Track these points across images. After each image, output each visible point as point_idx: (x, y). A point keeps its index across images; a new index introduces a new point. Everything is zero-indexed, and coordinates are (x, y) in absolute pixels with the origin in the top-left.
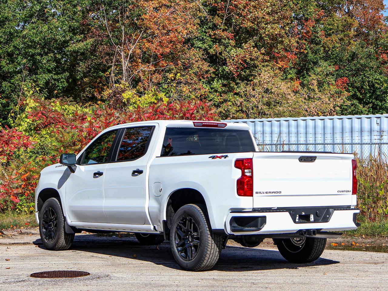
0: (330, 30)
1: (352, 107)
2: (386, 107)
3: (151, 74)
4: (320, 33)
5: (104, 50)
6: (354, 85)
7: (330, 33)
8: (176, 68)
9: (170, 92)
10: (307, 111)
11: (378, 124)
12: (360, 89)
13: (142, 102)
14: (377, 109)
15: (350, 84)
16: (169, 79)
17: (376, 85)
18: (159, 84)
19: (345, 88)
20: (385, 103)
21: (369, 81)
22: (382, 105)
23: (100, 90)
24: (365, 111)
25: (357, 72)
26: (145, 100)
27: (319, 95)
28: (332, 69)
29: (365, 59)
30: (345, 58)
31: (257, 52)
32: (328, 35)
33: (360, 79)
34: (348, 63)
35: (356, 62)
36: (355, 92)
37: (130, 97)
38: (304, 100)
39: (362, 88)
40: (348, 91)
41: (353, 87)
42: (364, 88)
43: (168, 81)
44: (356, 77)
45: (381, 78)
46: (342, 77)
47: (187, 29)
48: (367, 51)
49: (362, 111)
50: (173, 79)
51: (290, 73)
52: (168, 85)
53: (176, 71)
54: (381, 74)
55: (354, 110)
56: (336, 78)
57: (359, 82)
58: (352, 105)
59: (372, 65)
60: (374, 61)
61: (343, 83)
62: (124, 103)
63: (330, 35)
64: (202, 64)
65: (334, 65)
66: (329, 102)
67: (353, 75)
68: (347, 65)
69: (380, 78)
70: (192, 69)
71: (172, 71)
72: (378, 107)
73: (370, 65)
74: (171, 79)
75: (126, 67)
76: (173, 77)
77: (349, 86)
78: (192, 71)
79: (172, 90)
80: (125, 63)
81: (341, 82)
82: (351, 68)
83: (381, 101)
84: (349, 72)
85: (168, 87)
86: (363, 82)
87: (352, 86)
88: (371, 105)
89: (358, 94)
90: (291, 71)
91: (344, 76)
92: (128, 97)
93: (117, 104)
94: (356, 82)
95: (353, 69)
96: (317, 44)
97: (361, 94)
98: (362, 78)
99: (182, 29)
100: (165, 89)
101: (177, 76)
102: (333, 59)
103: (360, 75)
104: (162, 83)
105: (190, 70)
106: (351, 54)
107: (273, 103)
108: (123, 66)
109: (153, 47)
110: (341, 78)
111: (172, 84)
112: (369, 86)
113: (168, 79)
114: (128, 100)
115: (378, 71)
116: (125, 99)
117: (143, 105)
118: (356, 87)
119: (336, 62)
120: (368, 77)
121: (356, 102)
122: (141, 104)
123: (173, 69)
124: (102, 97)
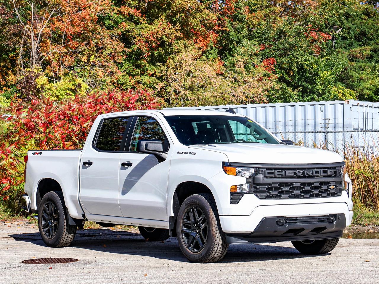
0: (255, 6)
1: (280, 91)
2: (317, 90)
3: (62, 57)
4: (243, 9)
5: (11, 30)
6: (282, 67)
7: (255, 9)
8: (88, 49)
9: (83, 76)
10: (234, 96)
11: (322, 111)
12: (288, 71)
13: (58, 89)
14: (307, 93)
15: (277, 66)
16: (83, 62)
17: (305, 67)
18: (71, 68)
19: (272, 69)
20: (316, 86)
21: (298, 62)
22: (312, 88)
23: (4, 74)
24: (295, 95)
25: (284, 52)
26: (61, 86)
27: (247, 78)
28: (257, 48)
29: (293, 37)
30: (271, 36)
31: (171, 29)
32: (252, 11)
33: (288, 59)
34: (275, 42)
35: (284, 40)
36: (283, 74)
37: (45, 82)
38: (230, 84)
39: (290, 69)
40: (275, 73)
41: (280, 69)
42: (292, 70)
43: (82, 65)
44: (283, 57)
45: (312, 59)
46: (269, 57)
47: (101, 6)
48: (296, 29)
49: (291, 95)
50: (86, 61)
51: (210, 53)
52: (81, 69)
53: (88, 52)
54: (311, 54)
55: (283, 94)
56: (262, 59)
57: (287, 63)
58: (281, 88)
59: (302, 44)
60: (303, 40)
61: (270, 64)
62: (38, 89)
63: (254, 11)
64: (117, 44)
65: (259, 44)
66: (258, 86)
67: (281, 55)
68: (274, 44)
69: (310, 59)
70: (105, 50)
71: (84, 53)
72: (308, 90)
73: (299, 44)
74: (84, 62)
75: (36, 49)
76: (86, 59)
77: (276, 67)
78: (106, 52)
79: (86, 74)
80: (35, 45)
81: (267, 63)
82: (278, 47)
83: (311, 84)
84: (277, 51)
85: (81, 71)
86: (292, 63)
87: (280, 67)
88: (301, 89)
89: (286, 76)
90: (212, 52)
91: (270, 56)
92: (42, 83)
93: (30, 91)
94: (284, 63)
95: (280, 49)
96: (240, 21)
97: (289, 76)
98: (291, 59)
99: (96, 6)
100: (78, 73)
101: (91, 58)
102: (258, 37)
103: (288, 55)
104: (74, 66)
105: (103, 51)
106: (278, 32)
107: (196, 87)
108: (33, 48)
109: (64, 26)
110: (267, 58)
111: (85, 67)
112: (297, 67)
113: (80, 61)
114: (42, 86)
115: (308, 51)
116: (39, 85)
117: (59, 92)
118: (284, 69)
119: (261, 41)
120: (297, 58)
121: (284, 85)
122: (57, 91)
123: (84, 50)
124: (7, 82)
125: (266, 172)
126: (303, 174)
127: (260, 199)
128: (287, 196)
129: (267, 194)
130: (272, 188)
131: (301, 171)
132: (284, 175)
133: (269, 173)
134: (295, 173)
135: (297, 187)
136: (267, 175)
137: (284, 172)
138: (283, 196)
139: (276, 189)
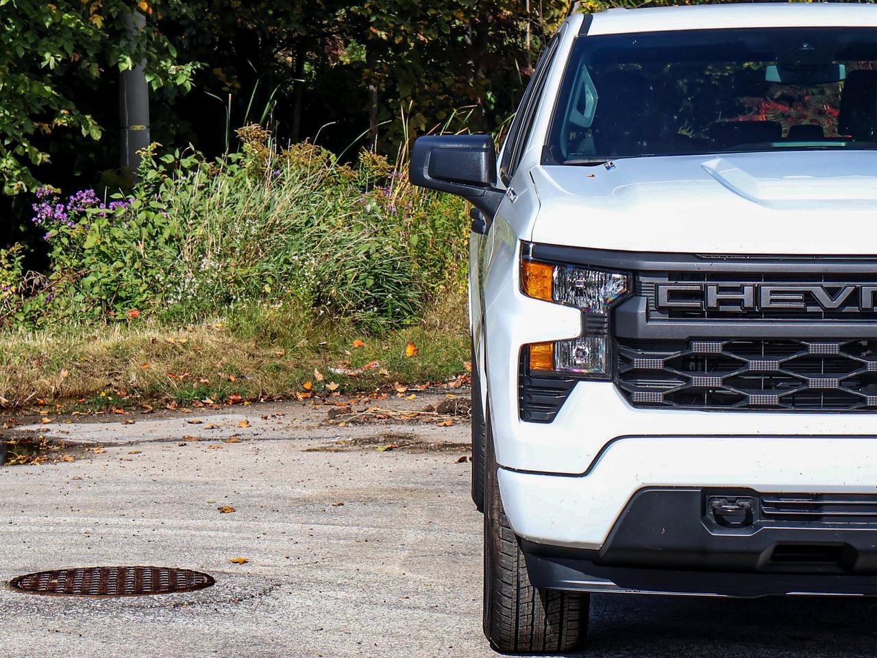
125: (663, 291)
126: (855, 298)
127: (636, 405)
128: (773, 398)
129: (676, 385)
130: (699, 358)
131: (848, 289)
132: (749, 303)
133: (672, 295)
134: (809, 298)
135: (828, 358)
136: (664, 301)
137: (749, 290)
138: (754, 398)
139: (715, 363)
